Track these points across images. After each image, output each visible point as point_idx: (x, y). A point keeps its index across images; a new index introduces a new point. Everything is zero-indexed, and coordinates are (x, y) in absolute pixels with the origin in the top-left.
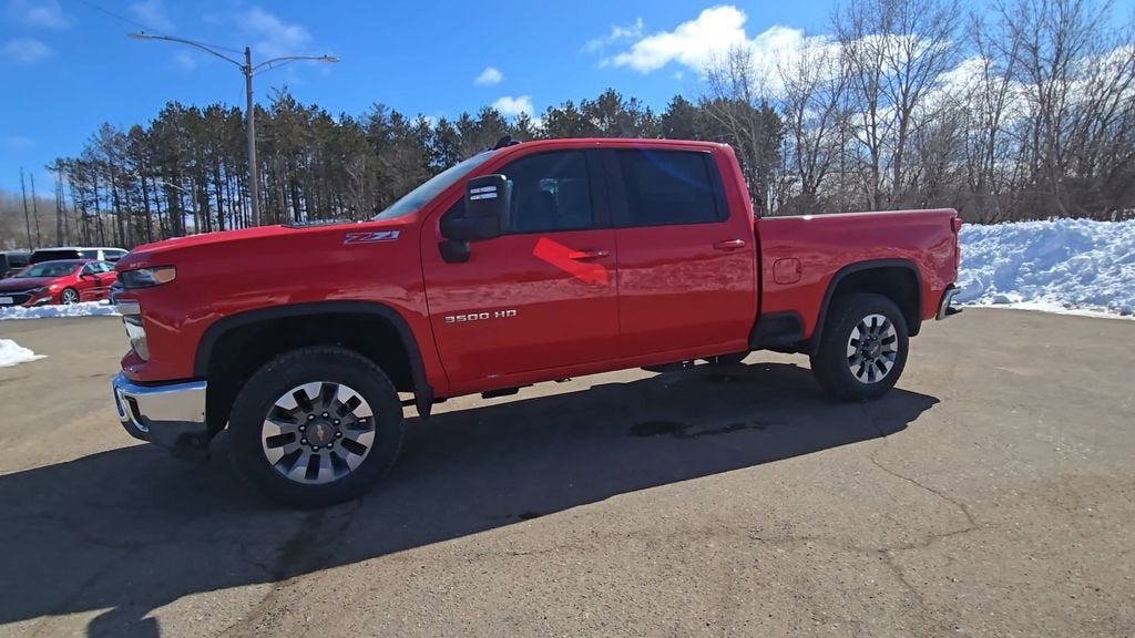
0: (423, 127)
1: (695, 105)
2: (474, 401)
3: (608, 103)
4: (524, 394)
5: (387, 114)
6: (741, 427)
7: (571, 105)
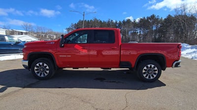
0: (116, 22)
1: (173, 16)
2: (71, 69)
3: (153, 17)
4: (80, 69)
5: (110, 21)
6: (115, 82)
7: (144, 18)
